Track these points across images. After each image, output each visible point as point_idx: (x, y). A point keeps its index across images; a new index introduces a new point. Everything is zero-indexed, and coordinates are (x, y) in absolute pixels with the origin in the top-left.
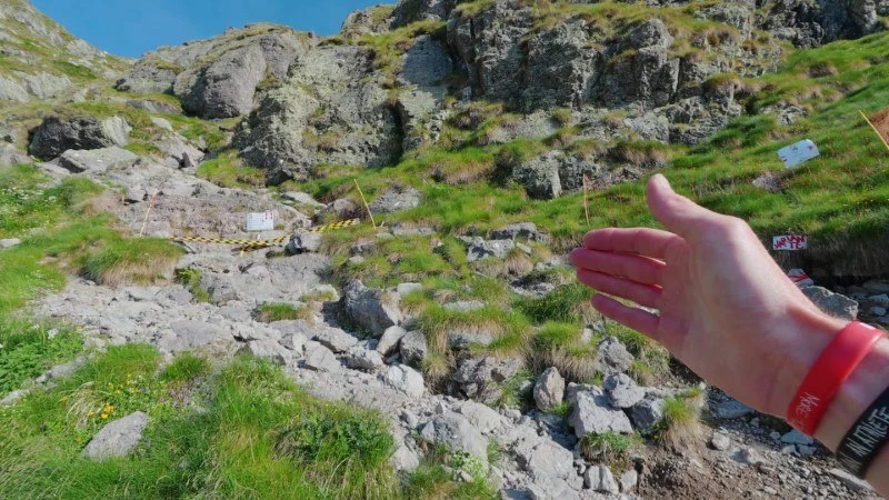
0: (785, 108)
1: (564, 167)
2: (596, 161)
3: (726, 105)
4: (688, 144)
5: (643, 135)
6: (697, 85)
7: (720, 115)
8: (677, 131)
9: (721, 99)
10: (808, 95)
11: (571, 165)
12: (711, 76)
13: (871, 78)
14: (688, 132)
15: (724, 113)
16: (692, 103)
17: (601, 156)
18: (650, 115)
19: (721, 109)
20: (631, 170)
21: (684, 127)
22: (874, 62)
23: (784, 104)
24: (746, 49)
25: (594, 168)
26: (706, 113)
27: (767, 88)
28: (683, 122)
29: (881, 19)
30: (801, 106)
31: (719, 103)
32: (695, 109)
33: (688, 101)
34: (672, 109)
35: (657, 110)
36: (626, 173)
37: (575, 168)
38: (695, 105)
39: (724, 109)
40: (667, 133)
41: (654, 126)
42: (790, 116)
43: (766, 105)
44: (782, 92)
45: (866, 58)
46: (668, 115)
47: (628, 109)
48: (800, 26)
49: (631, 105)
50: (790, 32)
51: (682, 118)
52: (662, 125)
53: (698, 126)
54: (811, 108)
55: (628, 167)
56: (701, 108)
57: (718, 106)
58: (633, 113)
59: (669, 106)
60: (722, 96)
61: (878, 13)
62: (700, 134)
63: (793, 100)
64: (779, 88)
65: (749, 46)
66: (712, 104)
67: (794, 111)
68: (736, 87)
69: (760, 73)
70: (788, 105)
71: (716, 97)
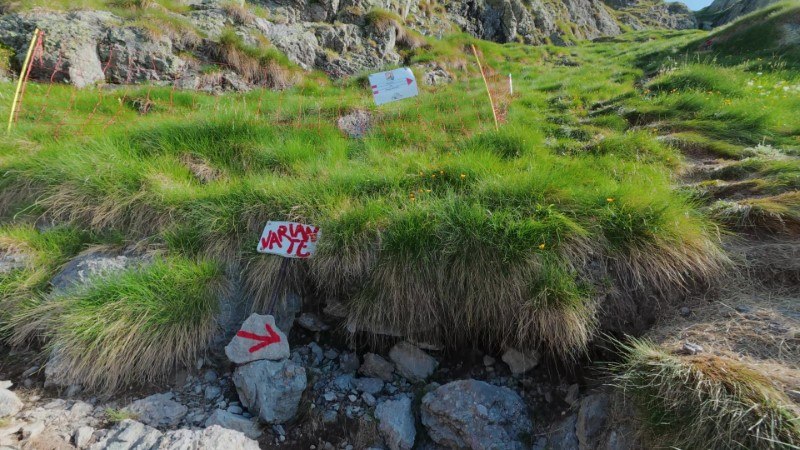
0: (435, 70)
1: (109, 41)
2: (177, 51)
3: (383, 48)
4: (335, 76)
5: (278, 46)
6: (360, 14)
7: (376, 57)
8: (324, 58)
9: (381, 38)
10: (456, 65)
11: (122, 43)
12: (375, 9)
13: (503, 69)
14: (337, 63)
15: (380, 56)
16: (348, 32)
17: (189, 46)
18: (297, 27)
19: (377, 50)
20: (234, 82)
21: (333, 56)
22: (508, 59)
23: (435, 66)
24: (421, 8)
25: (170, 61)
26: (362, 49)
27: (426, 47)
28: (335, 50)
29: (518, 36)
30: (448, 73)
31: (377, 42)
32: (351, 39)
33: (344, 27)
34: (325, 28)
35: (308, 24)
36: (224, 83)
37: (131, 50)
38: (352, 35)
39: (381, 51)
40: (313, 57)
41: (296, 40)
42: (436, 77)
43: (420, 62)
44: (436, 54)
45: (503, 55)
46: (318, 34)
47: (274, 13)
48: (469, 19)
49: (280, 9)
50: (463, 21)
51: (336, 45)
52: (306, 43)
53: (349, 60)
54: (455, 77)
55: (231, 77)
56: (358, 41)
57: (375, 45)
58: (278, 17)
59: (322, 24)
60: (382, 36)
61: (517, 31)
62: (350, 70)
63: (443, 65)
64: (435, 50)
65: (424, 7)
66: (370, 41)
67: (441, 75)
68: (397, 32)
69: (427, 34)
70: (438, 68)
71: (375, 33)
